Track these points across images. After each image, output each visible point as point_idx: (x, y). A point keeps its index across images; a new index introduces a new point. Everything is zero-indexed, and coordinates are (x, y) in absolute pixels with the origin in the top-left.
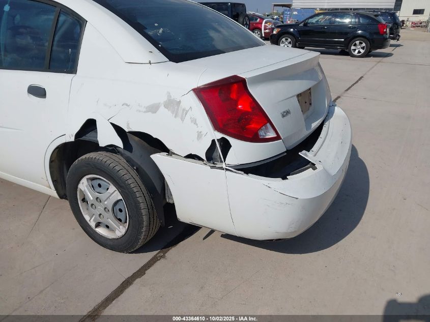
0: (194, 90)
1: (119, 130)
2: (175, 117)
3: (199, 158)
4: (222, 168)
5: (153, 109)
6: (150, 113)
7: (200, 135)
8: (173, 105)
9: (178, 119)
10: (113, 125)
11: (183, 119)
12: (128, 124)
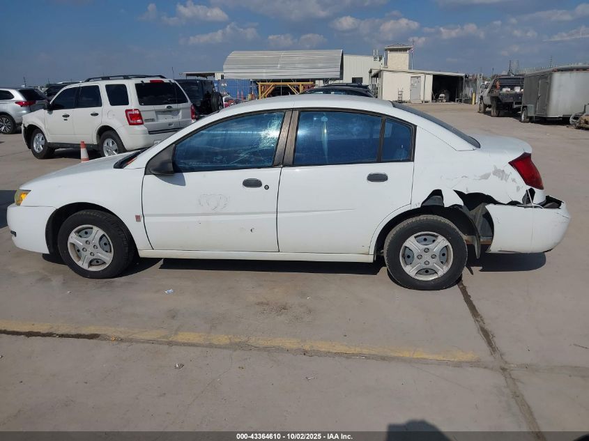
0: (510, 163)
1: (460, 194)
2: (502, 179)
3: (519, 203)
4: (532, 207)
5: (486, 177)
6: (483, 180)
7: (518, 189)
8: (499, 173)
9: (504, 181)
10: (456, 191)
11: (506, 180)
12: (467, 189)
